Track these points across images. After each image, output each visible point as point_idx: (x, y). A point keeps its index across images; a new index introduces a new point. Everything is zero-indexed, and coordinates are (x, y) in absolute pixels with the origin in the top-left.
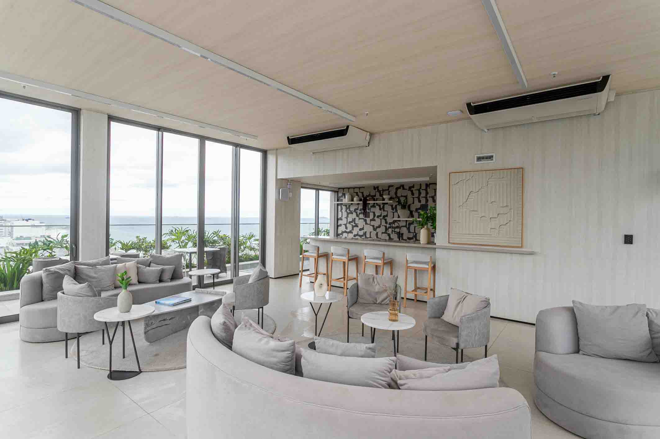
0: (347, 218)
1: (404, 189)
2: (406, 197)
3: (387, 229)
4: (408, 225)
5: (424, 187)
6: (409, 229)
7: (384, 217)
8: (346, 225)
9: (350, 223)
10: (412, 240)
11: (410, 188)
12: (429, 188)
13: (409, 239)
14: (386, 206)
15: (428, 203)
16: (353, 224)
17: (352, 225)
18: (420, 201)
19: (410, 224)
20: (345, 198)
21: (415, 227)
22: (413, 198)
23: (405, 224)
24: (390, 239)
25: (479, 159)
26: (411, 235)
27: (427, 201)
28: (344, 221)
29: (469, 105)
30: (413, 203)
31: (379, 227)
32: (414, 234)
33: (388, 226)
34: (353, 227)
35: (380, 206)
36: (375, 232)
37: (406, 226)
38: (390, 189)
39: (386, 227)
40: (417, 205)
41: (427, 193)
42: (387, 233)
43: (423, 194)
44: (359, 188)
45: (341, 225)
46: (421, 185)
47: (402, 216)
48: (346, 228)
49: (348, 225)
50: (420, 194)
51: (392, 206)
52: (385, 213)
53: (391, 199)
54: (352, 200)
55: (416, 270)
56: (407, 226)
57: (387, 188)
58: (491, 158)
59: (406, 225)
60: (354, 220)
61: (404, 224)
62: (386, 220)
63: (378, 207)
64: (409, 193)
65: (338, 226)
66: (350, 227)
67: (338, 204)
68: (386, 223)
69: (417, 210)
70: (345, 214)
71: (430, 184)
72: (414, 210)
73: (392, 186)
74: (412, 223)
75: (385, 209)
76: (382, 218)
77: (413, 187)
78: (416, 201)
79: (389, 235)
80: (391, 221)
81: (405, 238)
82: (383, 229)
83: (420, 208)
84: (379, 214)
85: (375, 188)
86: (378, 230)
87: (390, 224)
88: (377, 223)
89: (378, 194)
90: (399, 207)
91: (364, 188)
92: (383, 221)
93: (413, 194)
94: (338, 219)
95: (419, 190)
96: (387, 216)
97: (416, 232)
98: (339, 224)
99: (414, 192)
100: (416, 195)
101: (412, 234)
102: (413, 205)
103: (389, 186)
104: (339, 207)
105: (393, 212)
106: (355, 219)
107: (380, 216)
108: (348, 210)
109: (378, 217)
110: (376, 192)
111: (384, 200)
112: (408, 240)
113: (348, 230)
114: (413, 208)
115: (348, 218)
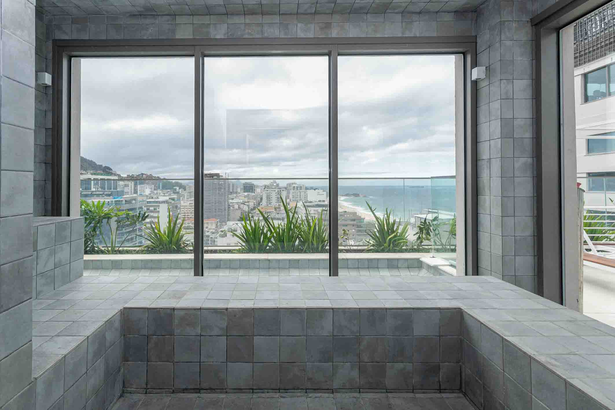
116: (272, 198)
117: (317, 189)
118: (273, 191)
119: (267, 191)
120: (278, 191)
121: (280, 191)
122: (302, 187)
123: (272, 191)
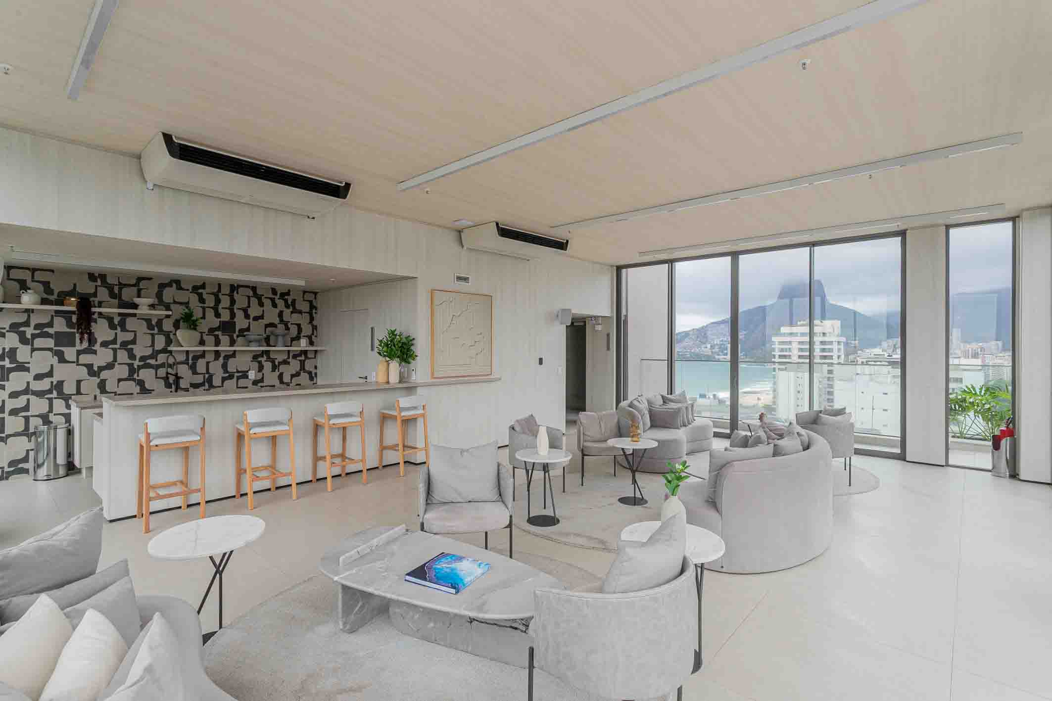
1: (180, 288)
2: (187, 304)
3: (132, 370)
4: (192, 360)
5: (226, 290)
6: (193, 368)
7: (124, 344)
10: (203, 388)
11: (195, 289)
12: (237, 293)
13: (195, 386)
14: (129, 320)
15: (235, 320)
18: (217, 315)
19: (196, 358)
21: (208, 363)
22: (204, 309)
23: (185, 358)
24: (144, 391)
26: (199, 379)
27: (233, 315)
30: (204, 317)
31: (110, 366)
32: (207, 376)
33: (136, 363)
36: (96, 380)
37: (186, 362)
38: (142, 284)
40: (212, 321)
41: (233, 302)
42: (134, 380)
43: (225, 302)
44: (34, 270)
46: (219, 285)
50: (218, 301)
51: (148, 321)
52: (129, 337)
56: (190, 362)
57: (133, 282)
59: (187, 359)
61: (182, 358)
64: (194, 298)
68: (132, 356)
69: (211, 331)
71: (239, 286)
72: (206, 330)
73: (150, 279)
74: (203, 355)
75: (128, 327)
76: (118, 346)
77: (203, 286)
78: (210, 314)
79: (141, 383)
80: (149, 352)
81: (183, 384)
82: (121, 371)
83: (219, 326)
85: (92, 277)
86: (105, 374)
87: (143, 359)
88: (103, 356)
91: (53, 271)
92: (122, 356)
93: (202, 300)
95: (216, 295)
96: (134, 342)
97: (211, 371)
99: (205, 296)
100: (210, 301)
101: (202, 376)
102: (202, 321)
103: (140, 279)
105: (153, 335)
107: (114, 341)
109: (105, 344)
110: (96, 286)
112: (191, 389)
114: (204, 328)
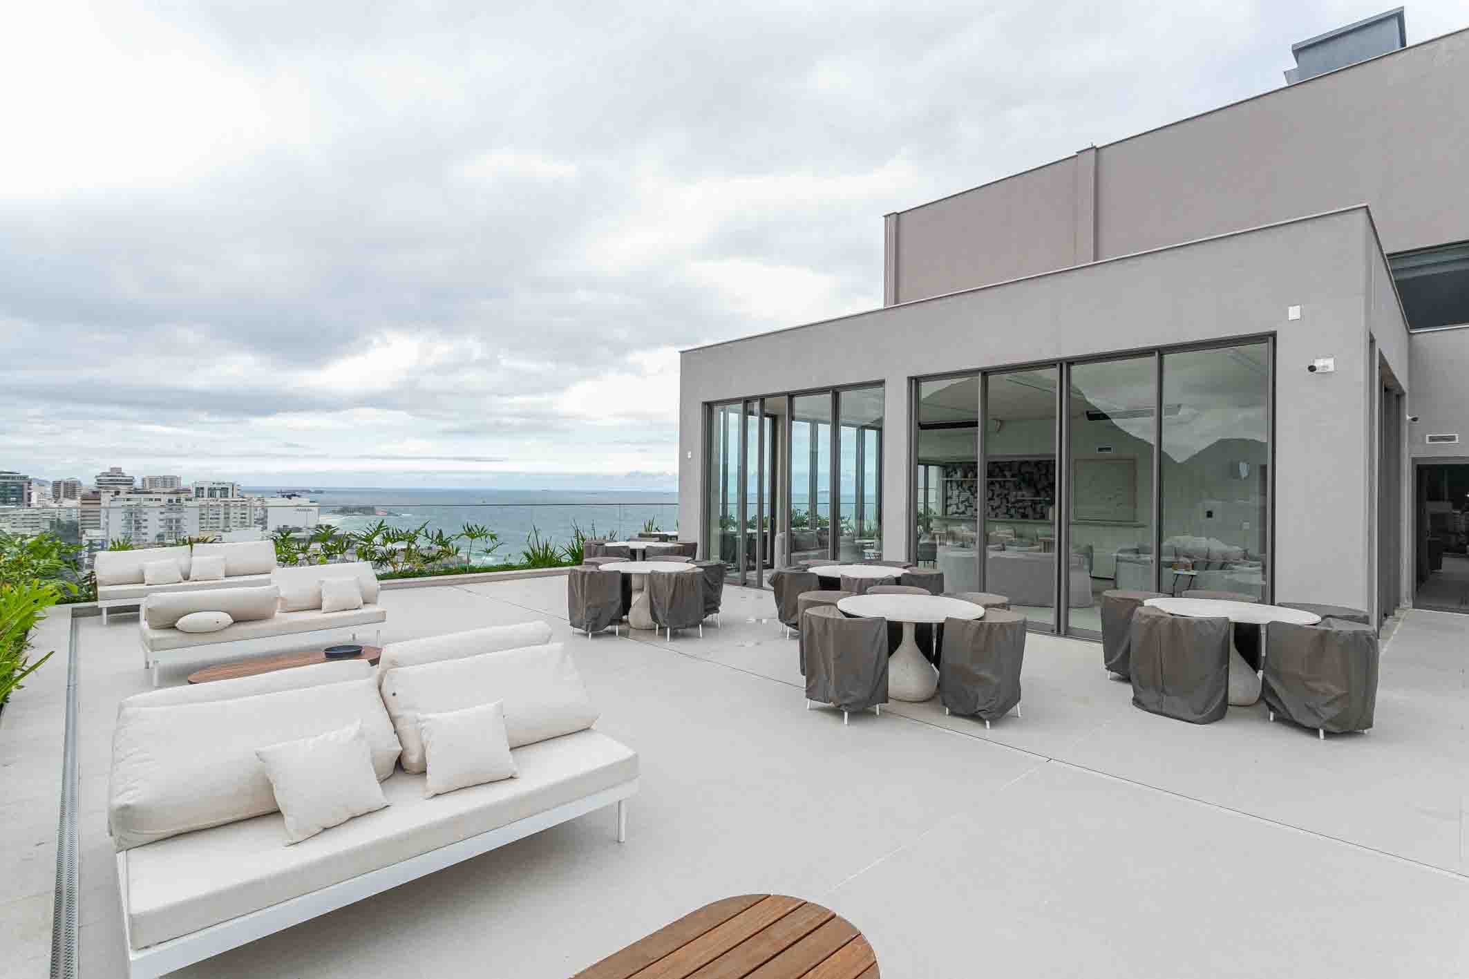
0: (959, 496)
2: (1031, 474)
3: (1008, 510)
6: (1034, 510)
7: (1006, 495)
8: (957, 505)
9: (963, 502)
13: (1036, 517)
14: (1007, 483)
16: (967, 503)
17: (965, 505)
18: (1048, 479)
20: (956, 473)
21: (1042, 507)
25: (1100, 450)
26: (1038, 514)
28: (954, 500)
29: (1087, 412)
30: (1040, 481)
31: (999, 507)
32: (1042, 514)
33: (1010, 505)
34: (966, 507)
35: (1000, 484)
36: (995, 514)
37: (1031, 506)
38: (1012, 465)
39: (1007, 506)
40: (1044, 482)
42: (1009, 515)
45: (951, 505)
47: (1027, 495)
48: (958, 508)
49: (960, 506)
51: (1015, 484)
52: (1007, 492)
53: (1013, 476)
54: (966, 476)
55: (1045, 543)
56: (1034, 506)
58: (1110, 449)
60: (968, 500)
61: (1029, 504)
62: (1007, 499)
63: (997, 486)
64: (1035, 470)
65: (947, 506)
66: (962, 508)
67: (947, 481)
68: (1008, 502)
69: (1044, 488)
70: (956, 492)
74: (1038, 502)
75: (1007, 487)
76: (1003, 497)
78: (1043, 478)
79: (1012, 516)
80: (1014, 501)
82: (1003, 509)
83: (1048, 485)
84: (999, 492)
86: (997, 511)
87: (1013, 503)
88: (996, 502)
89: (997, 470)
90: (1023, 485)
92: (1004, 501)
93: (1039, 471)
94: (947, 499)
96: (1009, 495)
98: (948, 503)
104: (949, 485)
105: (1016, 491)
106: (968, 498)
107: (1001, 494)
108: (960, 488)
109: (998, 496)
110: (995, 468)
111: (1005, 476)
113: (960, 511)
114: (1039, 486)
115: (961, 497)
116: (146, 520)
117: (295, 495)
118: (151, 500)
119: (128, 500)
120: (170, 501)
121: (178, 500)
122: (230, 491)
123: (145, 499)
